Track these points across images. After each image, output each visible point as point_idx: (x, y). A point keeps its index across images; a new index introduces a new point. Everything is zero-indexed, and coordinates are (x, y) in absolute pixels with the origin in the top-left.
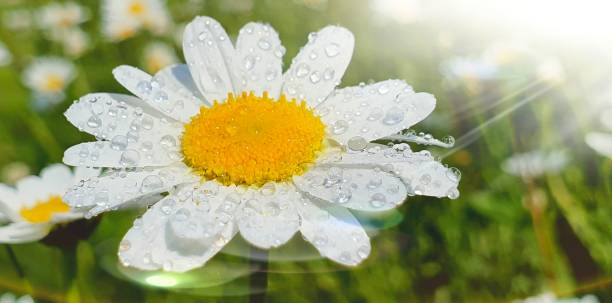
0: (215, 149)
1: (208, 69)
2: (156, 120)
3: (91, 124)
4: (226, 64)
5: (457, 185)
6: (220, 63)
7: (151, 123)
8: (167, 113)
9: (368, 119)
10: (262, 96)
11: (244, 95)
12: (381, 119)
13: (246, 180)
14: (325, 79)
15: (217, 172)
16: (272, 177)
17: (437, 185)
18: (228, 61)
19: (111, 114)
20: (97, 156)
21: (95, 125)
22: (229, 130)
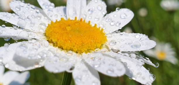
0: (57, 32)
1: (73, 8)
2: (43, 17)
3: (17, 9)
4: (81, 8)
5: (152, 82)
6: (79, 7)
7: (40, 17)
8: (49, 16)
9: (126, 43)
10: (88, 23)
11: (81, 20)
12: (131, 45)
13: (63, 47)
14: (116, 25)
15: (53, 40)
16: (74, 50)
17: (144, 79)
18: (82, 7)
19: (27, 8)
20: (9, 18)
21: (18, 9)
22: (67, 28)
